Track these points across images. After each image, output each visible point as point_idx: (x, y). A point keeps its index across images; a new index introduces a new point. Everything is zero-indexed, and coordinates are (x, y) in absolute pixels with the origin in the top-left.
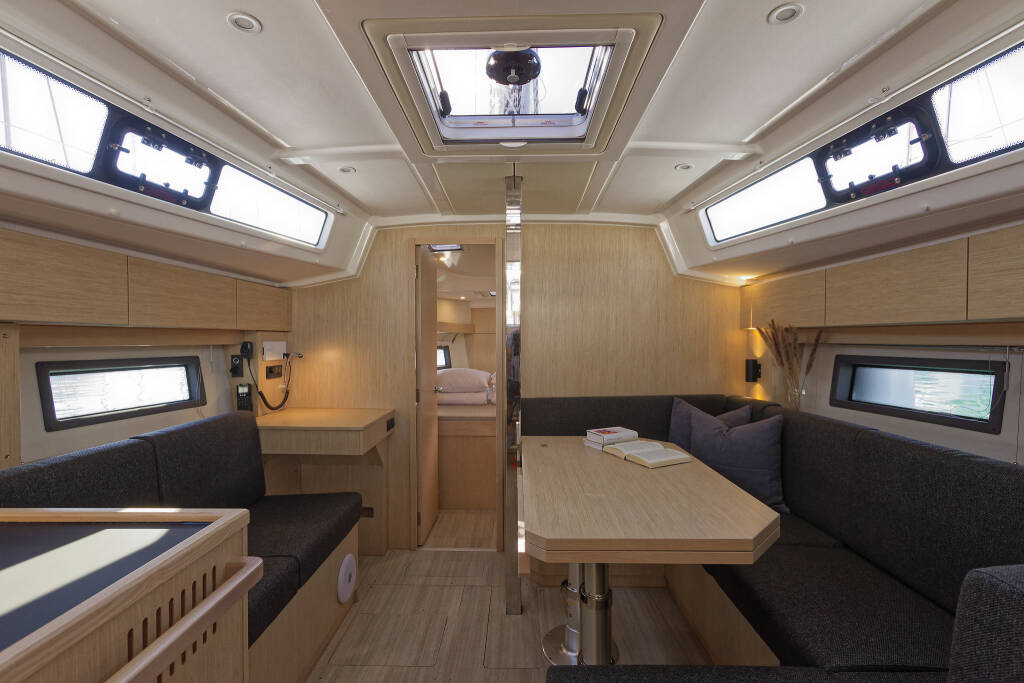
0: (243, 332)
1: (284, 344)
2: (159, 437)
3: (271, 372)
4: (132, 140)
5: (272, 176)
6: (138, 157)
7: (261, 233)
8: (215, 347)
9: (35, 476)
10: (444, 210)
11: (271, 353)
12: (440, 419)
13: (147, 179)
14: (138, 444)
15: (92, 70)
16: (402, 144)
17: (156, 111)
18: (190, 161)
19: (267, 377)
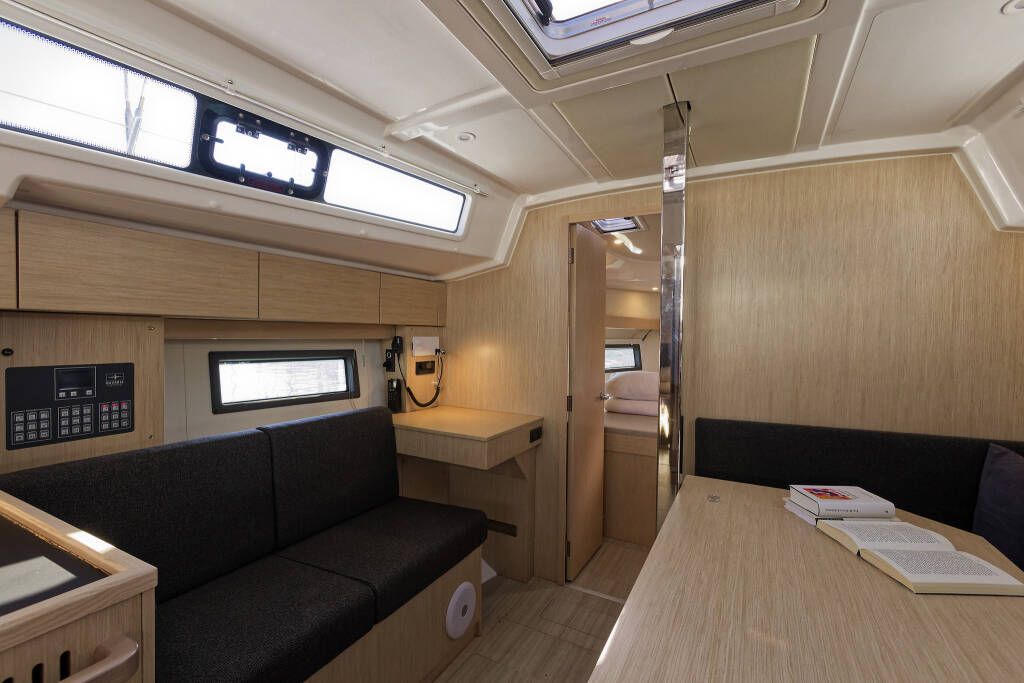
0: (395, 326)
1: (437, 339)
2: (278, 430)
3: (423, 368)
4: (225, 129)
5: (387, 156)
6: (233, 147)
7: (402, 225)
8: (367, 341)
9: (140, 461)
10: (599, 177)
11: (421, 348)
12: (606, 430)
13: (247, 169)
14: (259, 433)
15: (159, 55)
16: (507, 88)
17: (236, 92)
18: (293, 147)
19: (417, 373)
